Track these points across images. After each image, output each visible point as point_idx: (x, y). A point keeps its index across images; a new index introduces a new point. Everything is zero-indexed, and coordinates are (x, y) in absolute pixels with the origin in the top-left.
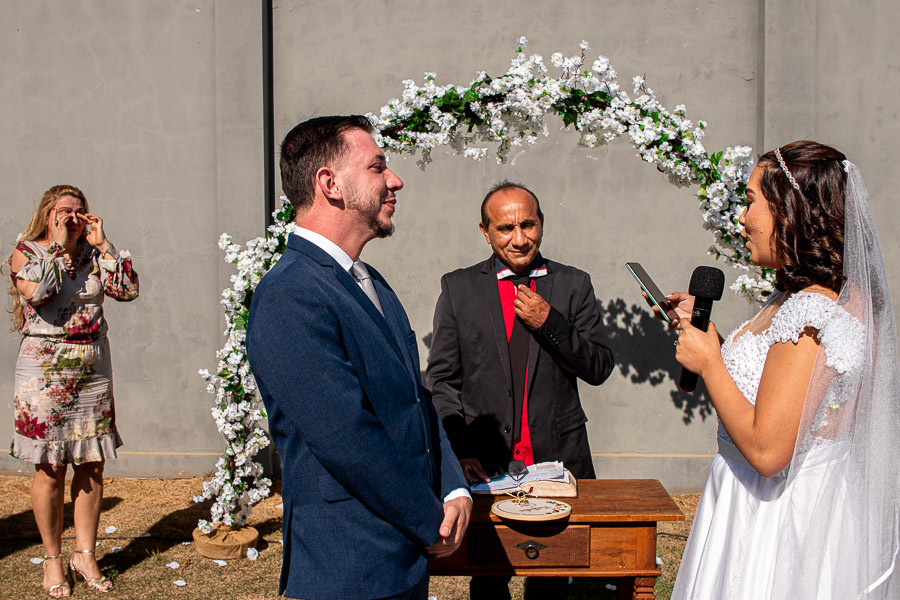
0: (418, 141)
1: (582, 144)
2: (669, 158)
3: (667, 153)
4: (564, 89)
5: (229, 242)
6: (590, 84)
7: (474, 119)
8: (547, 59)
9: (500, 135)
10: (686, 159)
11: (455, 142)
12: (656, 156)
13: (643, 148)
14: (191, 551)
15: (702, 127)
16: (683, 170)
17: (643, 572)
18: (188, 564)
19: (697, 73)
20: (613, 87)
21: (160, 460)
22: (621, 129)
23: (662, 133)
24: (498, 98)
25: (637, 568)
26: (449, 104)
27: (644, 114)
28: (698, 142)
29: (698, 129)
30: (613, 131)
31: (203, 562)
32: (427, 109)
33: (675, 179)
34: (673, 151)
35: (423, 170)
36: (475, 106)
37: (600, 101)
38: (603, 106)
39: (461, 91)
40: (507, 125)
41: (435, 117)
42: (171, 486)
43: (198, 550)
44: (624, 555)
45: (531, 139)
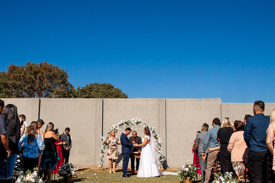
1: (139, 127)
4: (137, 122)
6: (139, 121)
7: (128, 124)
8: (135, 119)
19: (152, 118)
20: (141, 121)
21: (87, 165)
24: (130, 122)
26: (125, 123)
27: (144, 124)
30: (141, 126)
32: (123, 123)
36: (128, 123)
37: (140, 123)
39: (127, 121)
40: (131, 125)
45: (134, 126)
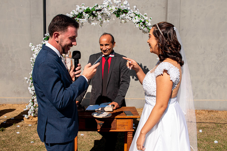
0: (80, 21)
1: (121, 22)
2: (142, 26)
3: (142, 25)
4: (116, 8)
5: (32, 45)
6: (123, 7)
7: (94, 15)
8: (112, 1)
9: (100, 20)
10: (146, 27)
11: (89, 21)
12: (139, 26)
13: (136, 24)
14: (23, 123)
15: (151, 19)
16: (145, 29)
17: (129, 130)
18: (22, 126)
19: (151, 6)
20: (129, 8)
21: (17, 100)
22: (130, 19)
23: (140, 20)
24: (100, 10)
25: (128, 129)
26: (87, 11)
27: (136, 15)
28: (149, 23)
29: (150, 19)
30: (128, 19)
31: (26, 125)
32: (82, 13)
33: (144, 32)
34: (143, 24)
35: (81, 28)
36: (94, 12)
37: (125, 12)
38: (126, 13)
39: (90, 8)
40: (102, 17)
41: (84, 15)
42: (20, 106)
43: (25, 122)
44: (125, 126)
45: (108, 21)
